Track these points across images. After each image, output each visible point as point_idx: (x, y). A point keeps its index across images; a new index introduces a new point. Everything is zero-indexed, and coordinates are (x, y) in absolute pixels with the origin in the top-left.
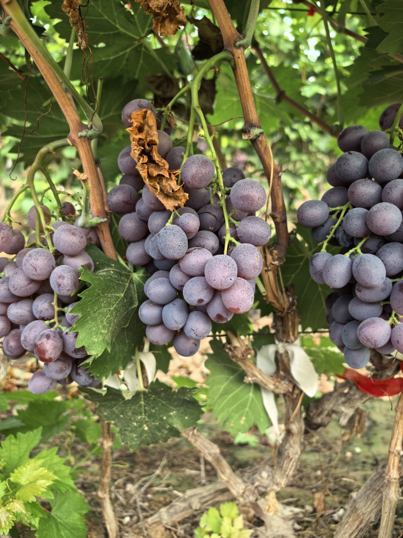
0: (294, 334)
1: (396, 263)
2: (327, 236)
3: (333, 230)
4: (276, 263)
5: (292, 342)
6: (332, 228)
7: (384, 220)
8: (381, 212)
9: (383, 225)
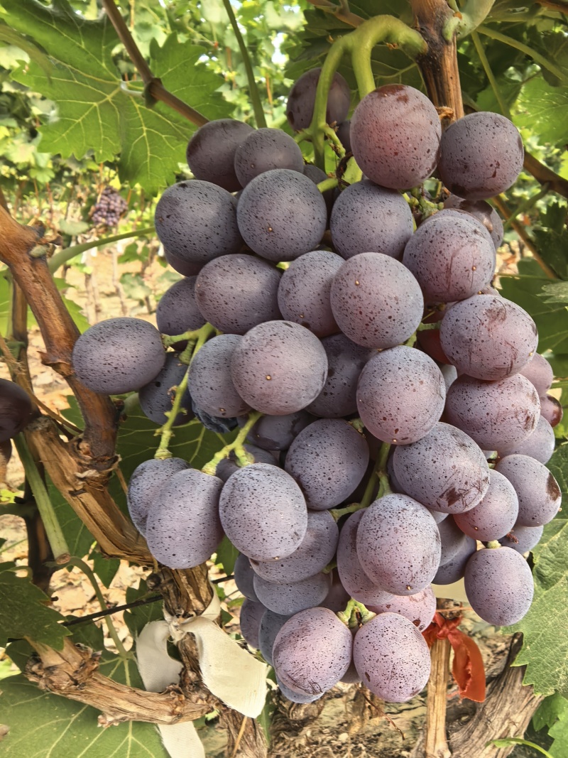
0: (199, 597)
1: (334, 479)
2: (167, 414)
3: (178, 397)
4: (91, 473)
5: (198, 613)
6: (174, 393)
7: (269, 377)
8: (259, 353)
9: (267, 392)
